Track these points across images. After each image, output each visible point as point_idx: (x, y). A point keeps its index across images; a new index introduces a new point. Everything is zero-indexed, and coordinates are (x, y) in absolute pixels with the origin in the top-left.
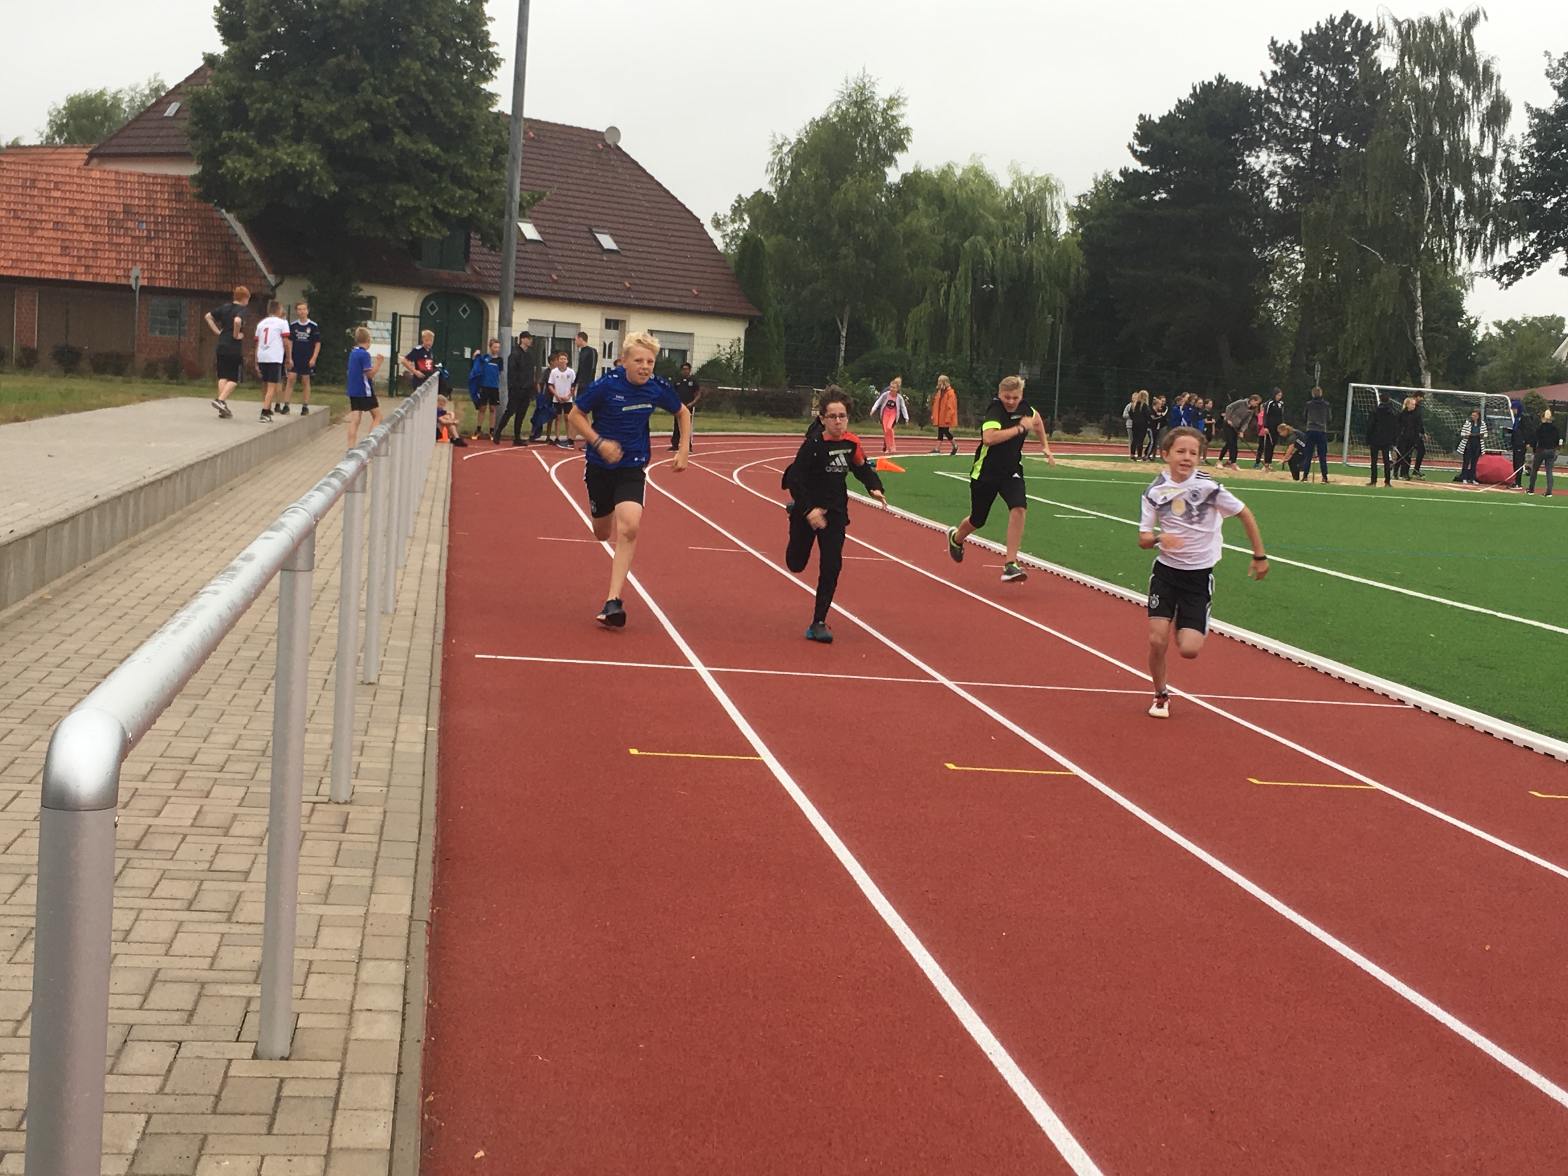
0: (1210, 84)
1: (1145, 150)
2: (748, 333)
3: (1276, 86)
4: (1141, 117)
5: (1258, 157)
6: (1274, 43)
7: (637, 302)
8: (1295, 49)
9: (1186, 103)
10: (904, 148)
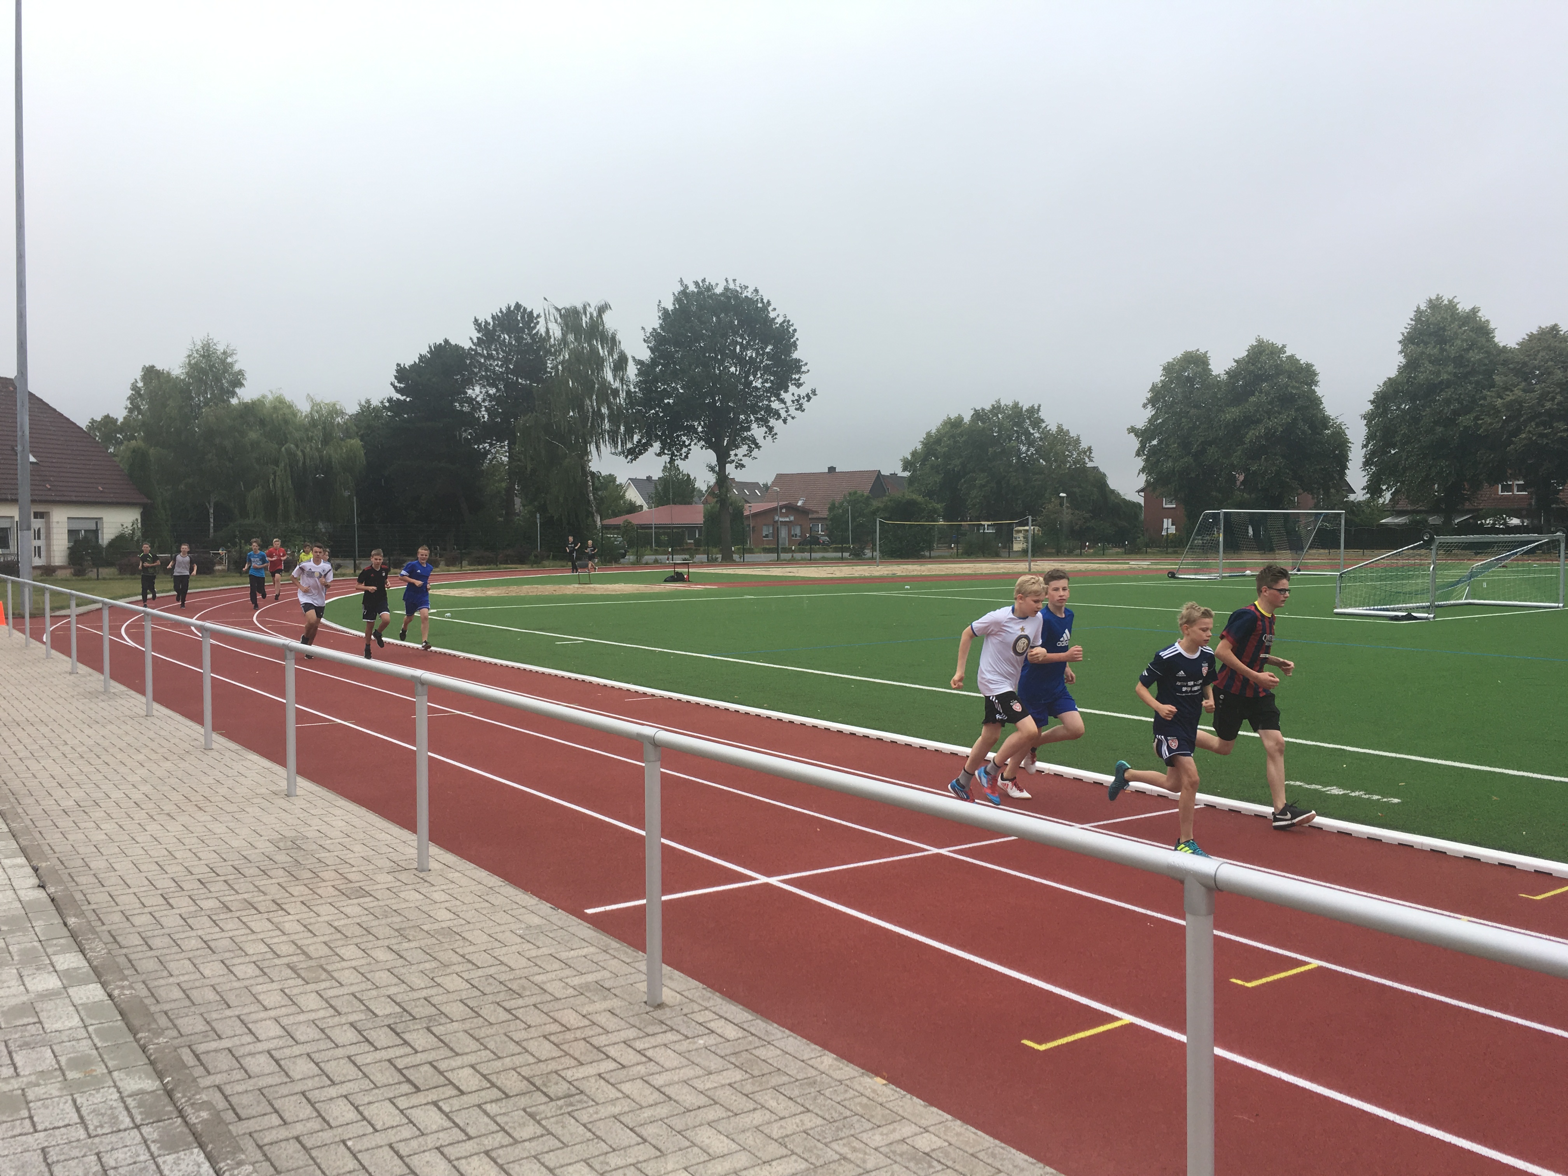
0: (440, 344)
1: (402, 385)
2: (144, 515)
3: (480, 346)
4: (398, 365)
5: (474, 390)
6: (476, 320)
7: (58, 499)
8: (489, 324)
9: (425, 356)
10: (241, 385)
